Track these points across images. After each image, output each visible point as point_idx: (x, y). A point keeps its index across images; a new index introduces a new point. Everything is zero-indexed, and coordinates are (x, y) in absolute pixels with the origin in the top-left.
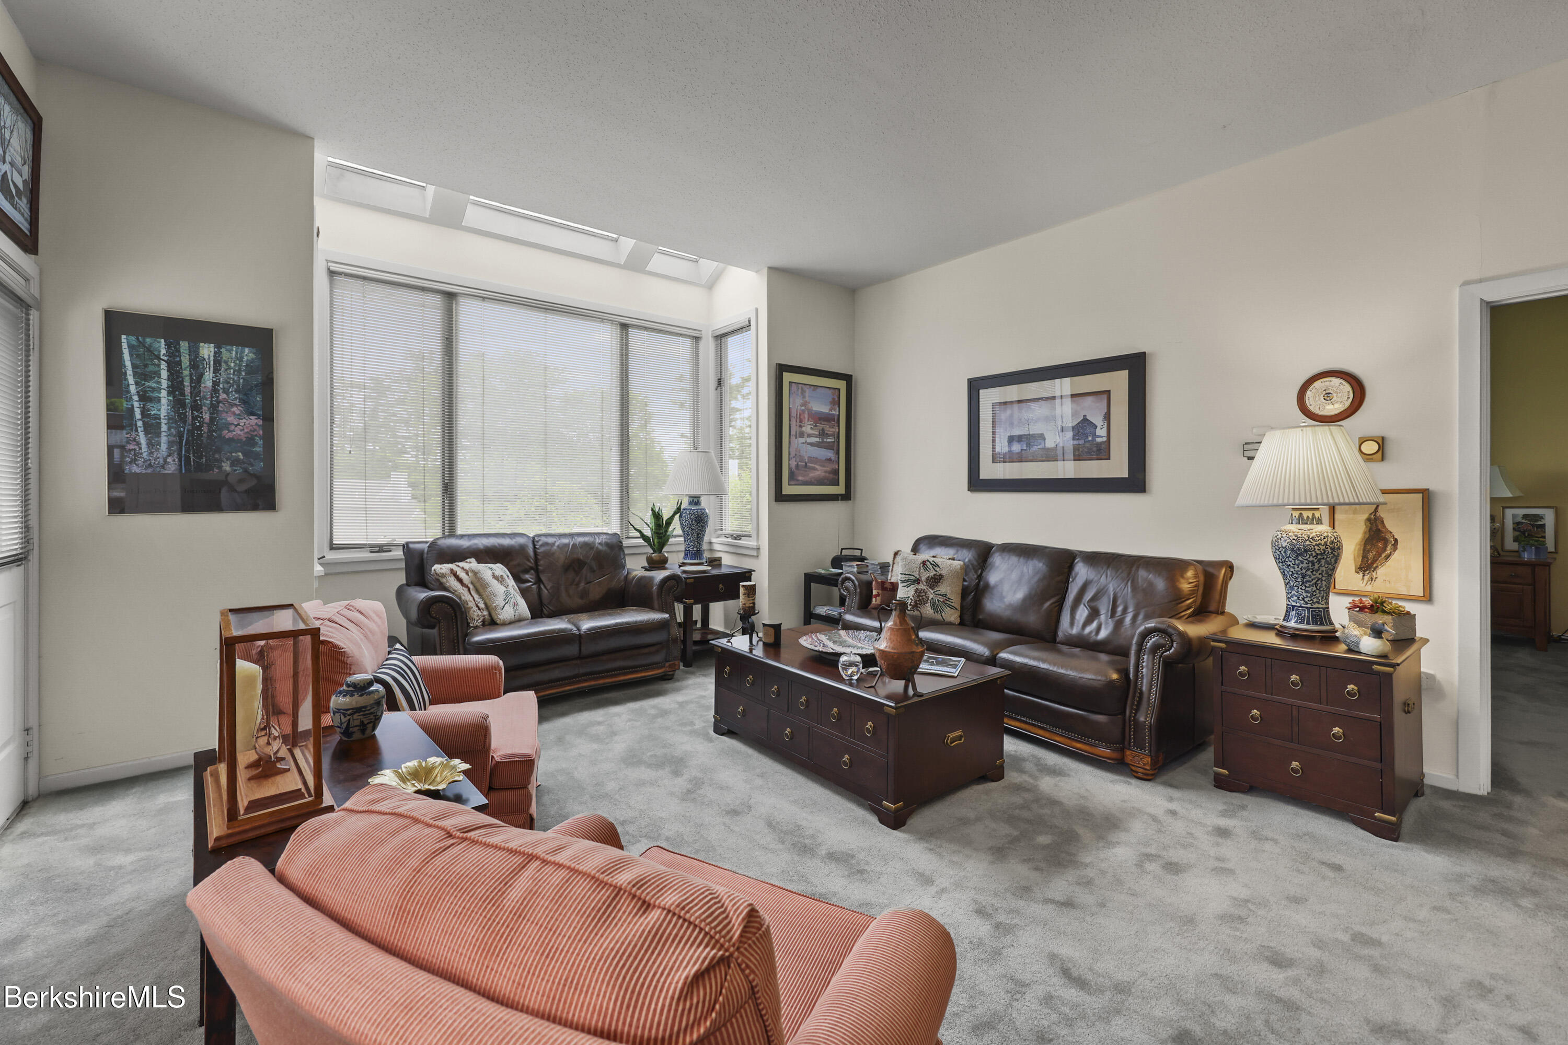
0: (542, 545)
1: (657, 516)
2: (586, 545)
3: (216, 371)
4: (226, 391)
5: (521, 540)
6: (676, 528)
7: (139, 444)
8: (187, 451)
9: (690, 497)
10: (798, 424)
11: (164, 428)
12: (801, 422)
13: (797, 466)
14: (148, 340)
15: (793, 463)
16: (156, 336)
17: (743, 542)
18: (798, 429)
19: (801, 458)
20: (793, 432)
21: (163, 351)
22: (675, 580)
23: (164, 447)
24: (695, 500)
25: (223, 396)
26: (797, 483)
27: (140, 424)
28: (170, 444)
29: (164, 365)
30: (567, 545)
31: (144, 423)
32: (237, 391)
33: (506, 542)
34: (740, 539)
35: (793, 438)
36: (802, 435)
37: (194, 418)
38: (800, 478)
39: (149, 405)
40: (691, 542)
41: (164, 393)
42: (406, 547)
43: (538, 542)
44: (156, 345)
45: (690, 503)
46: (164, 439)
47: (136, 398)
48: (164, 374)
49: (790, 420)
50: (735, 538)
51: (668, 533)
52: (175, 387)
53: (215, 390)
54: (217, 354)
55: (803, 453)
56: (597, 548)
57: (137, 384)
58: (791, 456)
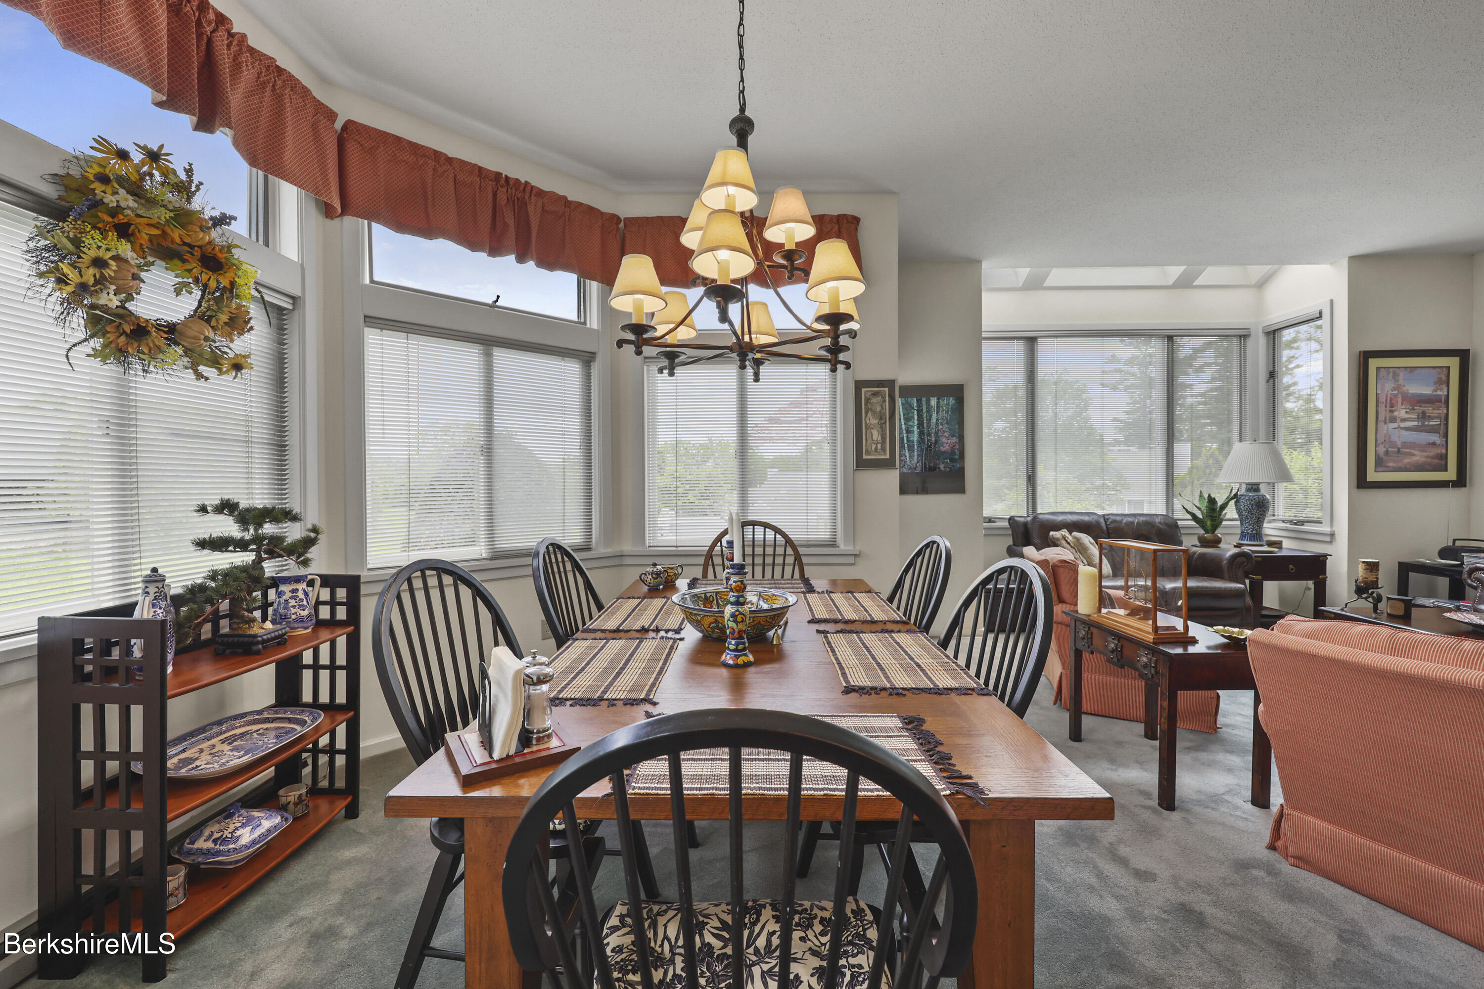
0: (1112, 522)
1: (1212, 501)
2: (1146, 523)
3: (938, 412)
4: (942, 424)
5: (1095, 517)
6: (1231, 512)
7: (906, 457)
8: (925, 460)
9: (1247, 484)
10: (1388, 408)
11: (916, 447)
12: (1392, 406)
13: (1387, 453)
14: (909, 399)
15: (1382, 450)
16: (912, 397)
17: (1307, 527)
18: (1388, 415)
19: (1393, 444)
20: (1381, 418)
21: (915, 405)
22: (1246, 557)
23: (916, 457)
24: (1254, 487)
25: (941, 427)
26: (1385, 469)
27: (906, 445)
28: (918, 455)
29: (916, 412)
30: (1132, 523)
31: (908, 445)
32: (947, 423)
33: (1086, 518)
34: (1303, 525)
35: (1381, 424)
36: (1393, 420)
37: (928, 441)
38: (1390, 464)
39: (910, 435)
40: (1250, 525)
41: (916, 428)
42: (1011, 520)
43: (1108, 519)
44: (912, 402)
45: (1248, 490)
46: (916, 453)
47: (904, 432)
48: (916, 417)
49: (1377, 406)
50: (1296, 524)
51: (1221, 517)
52: (920, 425)
53: (937, 424)
54: (938, 403)
55: (1395, 438)
56: (1158, 526)
57: (905, 424)
58: (1378, 442)
